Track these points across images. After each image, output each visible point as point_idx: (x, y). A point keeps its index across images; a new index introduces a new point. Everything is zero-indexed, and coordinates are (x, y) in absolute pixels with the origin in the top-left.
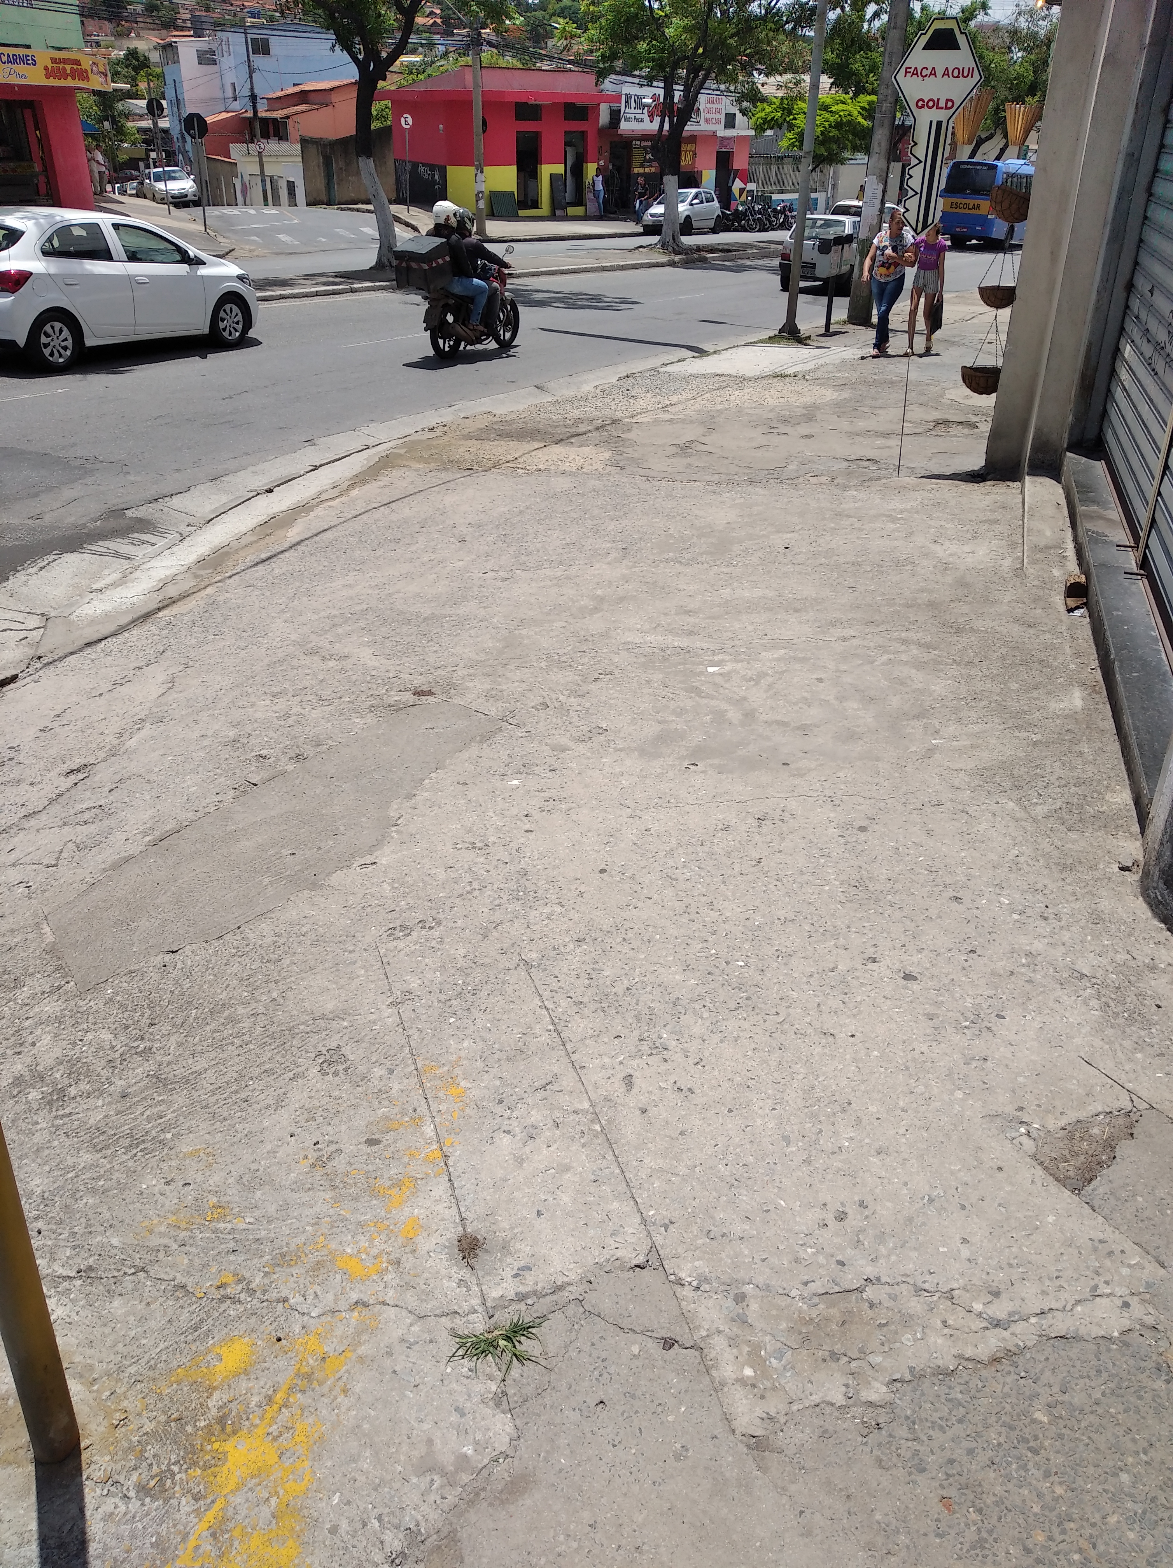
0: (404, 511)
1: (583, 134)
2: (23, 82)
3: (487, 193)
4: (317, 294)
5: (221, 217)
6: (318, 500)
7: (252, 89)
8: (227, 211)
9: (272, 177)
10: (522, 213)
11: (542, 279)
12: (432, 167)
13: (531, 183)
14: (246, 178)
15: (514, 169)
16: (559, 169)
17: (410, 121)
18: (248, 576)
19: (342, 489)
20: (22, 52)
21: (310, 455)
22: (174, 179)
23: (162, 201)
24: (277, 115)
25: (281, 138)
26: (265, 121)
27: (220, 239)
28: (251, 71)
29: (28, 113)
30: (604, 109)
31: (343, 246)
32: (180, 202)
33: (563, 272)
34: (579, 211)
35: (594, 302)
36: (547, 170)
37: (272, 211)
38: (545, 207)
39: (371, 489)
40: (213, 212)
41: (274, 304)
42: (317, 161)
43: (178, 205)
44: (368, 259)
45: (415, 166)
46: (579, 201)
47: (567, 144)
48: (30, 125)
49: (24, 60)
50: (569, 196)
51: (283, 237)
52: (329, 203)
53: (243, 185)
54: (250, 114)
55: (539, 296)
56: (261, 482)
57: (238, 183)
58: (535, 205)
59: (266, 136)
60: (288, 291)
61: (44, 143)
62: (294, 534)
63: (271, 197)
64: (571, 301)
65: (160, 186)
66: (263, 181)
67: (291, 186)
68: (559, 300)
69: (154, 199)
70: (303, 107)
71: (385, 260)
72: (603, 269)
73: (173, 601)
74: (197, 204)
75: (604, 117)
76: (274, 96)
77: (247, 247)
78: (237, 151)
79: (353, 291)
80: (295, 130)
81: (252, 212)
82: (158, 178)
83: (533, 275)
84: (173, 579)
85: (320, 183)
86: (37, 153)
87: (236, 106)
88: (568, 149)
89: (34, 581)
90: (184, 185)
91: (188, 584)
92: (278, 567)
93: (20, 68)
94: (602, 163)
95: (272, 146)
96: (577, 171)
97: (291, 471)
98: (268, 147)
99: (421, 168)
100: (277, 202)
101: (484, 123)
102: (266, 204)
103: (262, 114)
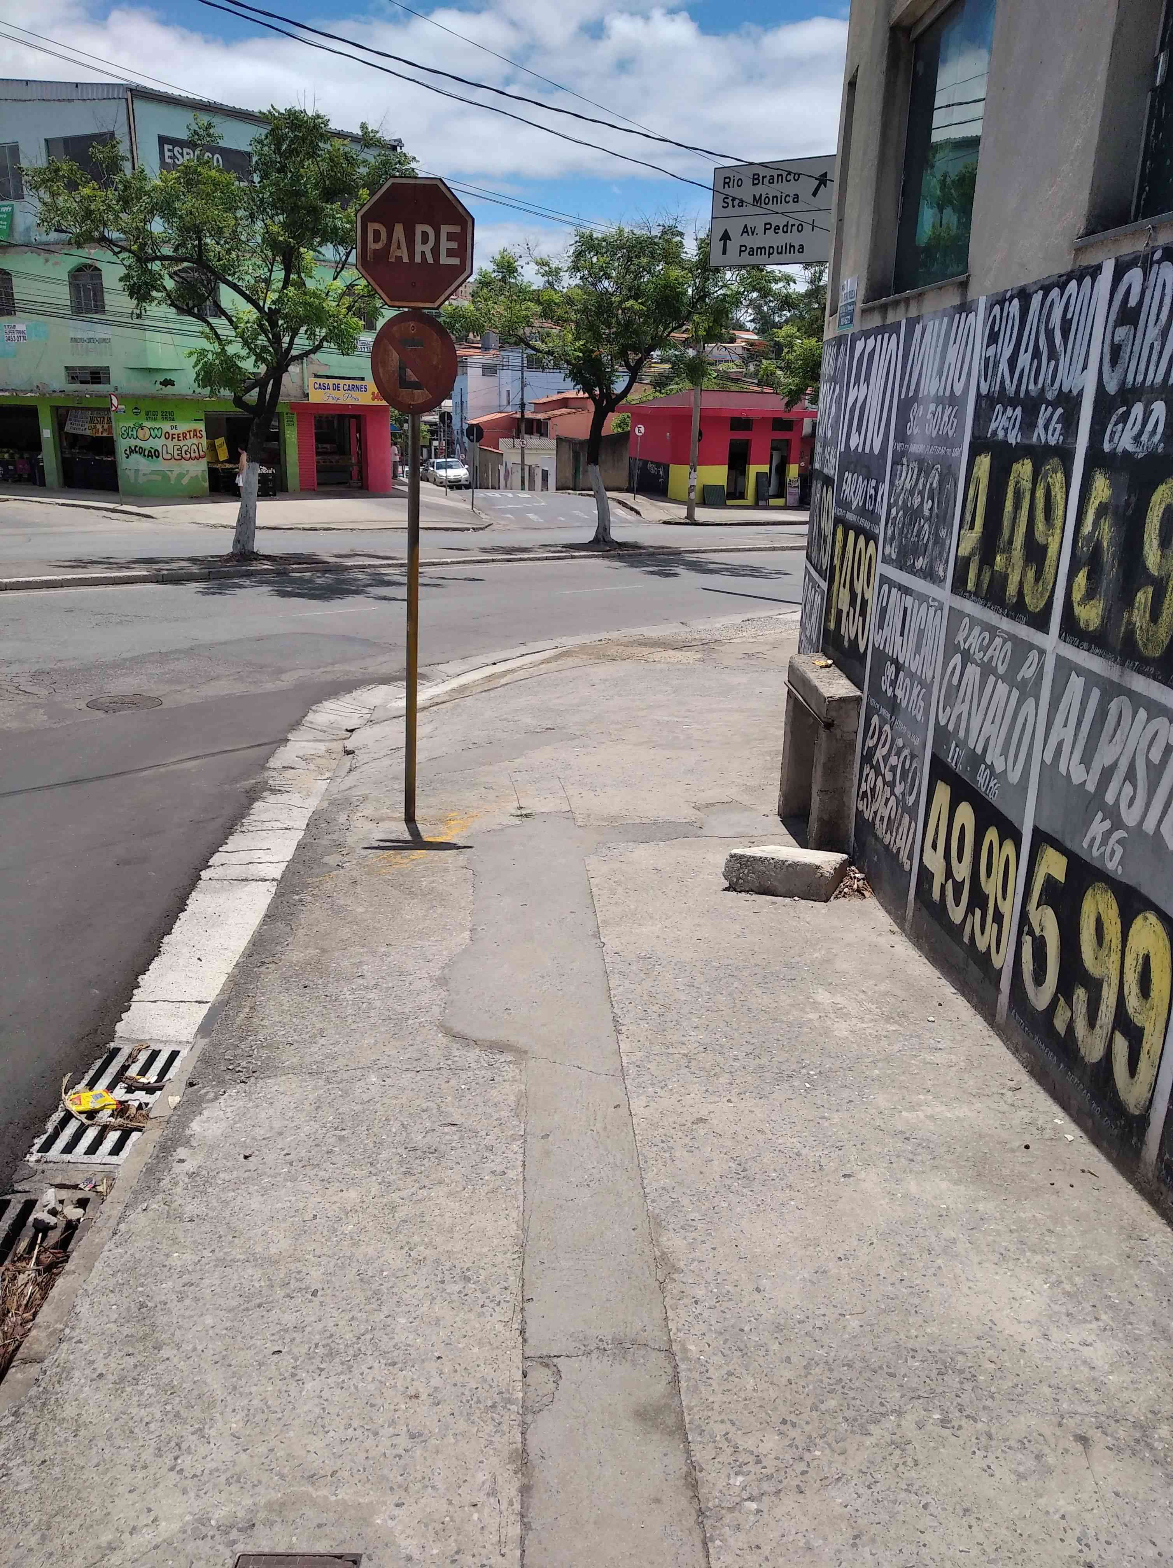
0: (568, 673)
1: (788, 442)
2: (356, 403)
3: (698, 487)
4: (547, 558)
5: (485, 499)
6: (521, 668)
7: (522, 399)
8: (491, 493)
9: (530, 466)
10: (729, 502)
11: (721, 554)
12: (658, 465)
13: (740, 479)
14: (510, 466)
15: (725, 468)
16: (765, 468)
17: (643, 430)
18: (477, 696)
19: (534, 665)
20: (358, 383)
21: (523, 650)
22: (451, 467)
23: (441, 485)
24: (541, 416)
25: (542, 435)
26: (531, 421)
27: (483, 515)
28: (523, 386)
29: (353, 421)
30: (807, 422)
31: (578, 524)
32: (455, 485)
33: (739, 550)
34: (780, 502)
35: (755, 572)
36: (753, 470)
37: (526, 495)
38: (750, 498)
39: (553, 665)
40: (480, 493)
41: (515, 564)
42: (568, 455)
43: (451, 487)
44: (588, 535)
45: (646, 463)
46: (781, 494)
47: (773, 449)
48: (353, 429)
49: (359, 388)
50: (772, 490)
51: (531, 516)
52: (574, 489)
53: (507, 471)
54: (519, 416)
55: (712, 566)
56: (490, 661)
57: (502, 469)
58: (742, 496)
59: (530, 432)
60: (526, 556)
61: (362, 443)
62: (503, 681)
63: (528, 482)
64: (734, 571)
65: (441, 473)
66: (523, 469)
67: (545, 474)
68: (727, 570)
69: (434, 483)
70: (563, 411)
71: (600, 537)
72: (774, 549)
73: (437, 704)
74: (467, 487)
75: (807, 429)
76: (542, 401)
77: (503, 522)
78: (504, 444)
79: (573, 557)
80: (554, 429)
81: (510, 495)
82: (440, 467)
83: (715, 551)
84: (438, 696)
85: (569, 473)
86: (355, 448)
87: (509, 409)
88: (774, 453)
89: (365, 695)
90: (460, 472)
91: (447, 698)
92: (492, 693)
93: (355, 394)
94: (803, 464)
95: (533, 441)
96: (781, 470)
97: (510, 656)
98: (530, 441)
99: (650, 465)
100: (532, 488)
101: (700, 434)
102: (523, 489)
103: (528, 415)
